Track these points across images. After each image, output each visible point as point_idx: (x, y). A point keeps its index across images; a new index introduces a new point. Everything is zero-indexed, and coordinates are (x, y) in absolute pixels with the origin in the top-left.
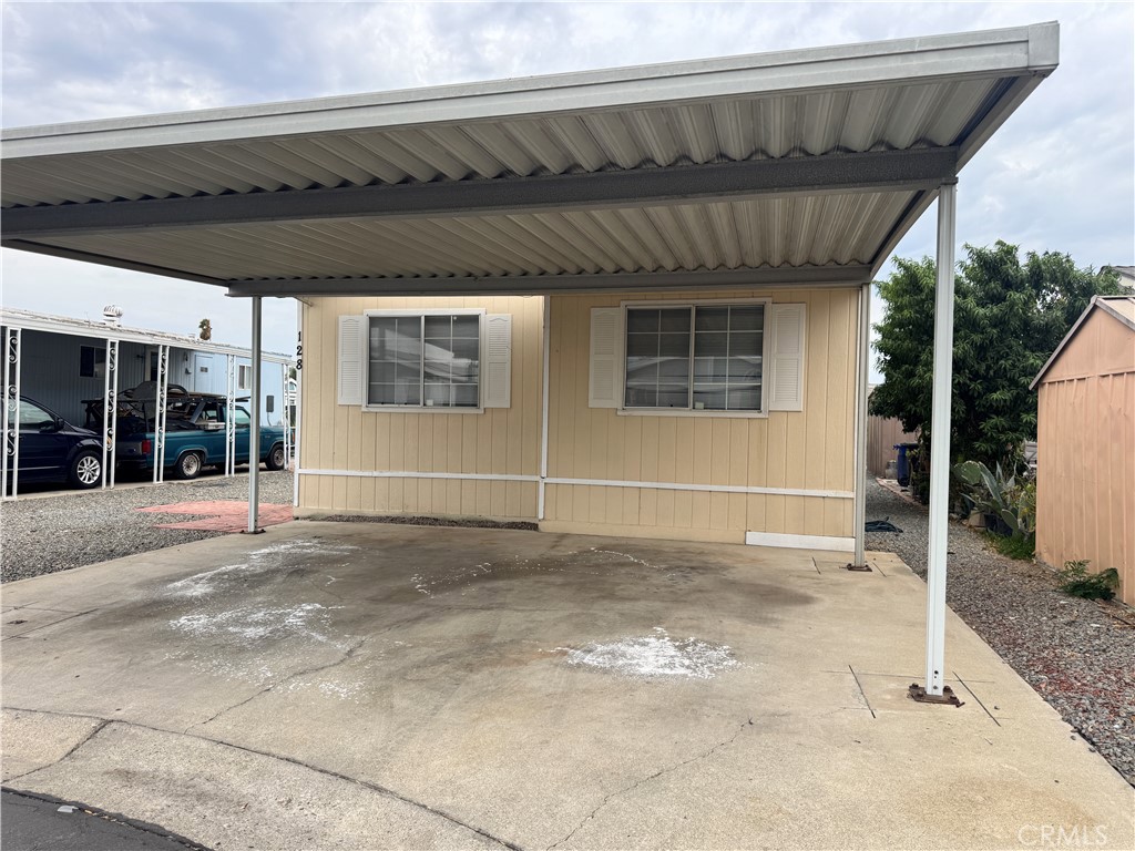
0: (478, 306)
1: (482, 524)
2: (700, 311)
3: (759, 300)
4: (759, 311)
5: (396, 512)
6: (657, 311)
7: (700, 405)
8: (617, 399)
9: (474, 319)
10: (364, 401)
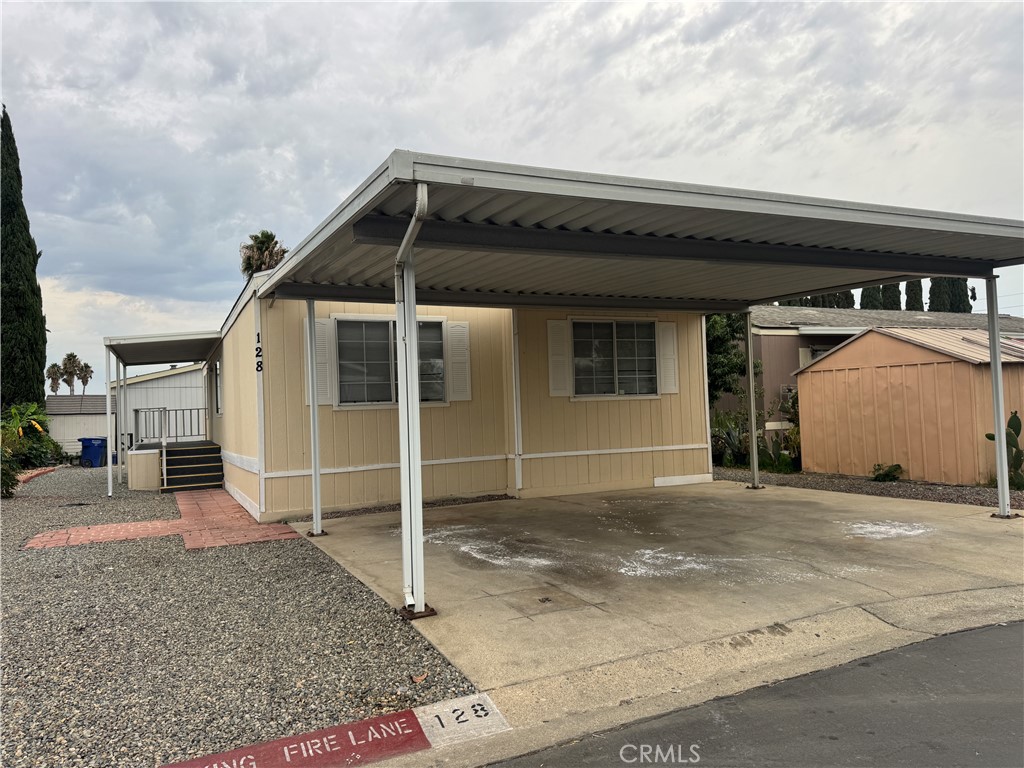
0: (440, 314)
2: (619, 325)
3: (651, 319)
4: (652, 325)
6: (590, 324)
7: (622, 392)
8: (569, 390)
9: (438, 325)
10: (335, 401)
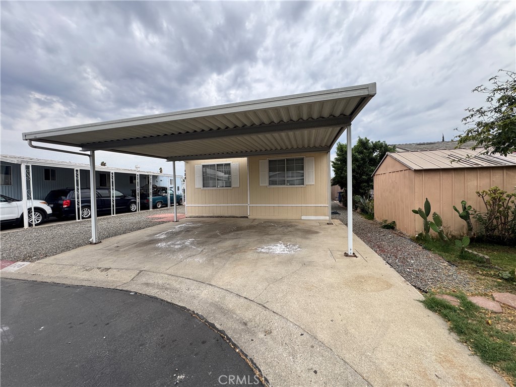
0: (230, 161)
1: (233, 217)
2: (287, 160)
3: (302, 157)
4: (303, 159)
5: (211, 215)
6: (276, 160)
7: (288, 184)
8: (267, 184)
9: (229, 164)
10: (202, 187)
